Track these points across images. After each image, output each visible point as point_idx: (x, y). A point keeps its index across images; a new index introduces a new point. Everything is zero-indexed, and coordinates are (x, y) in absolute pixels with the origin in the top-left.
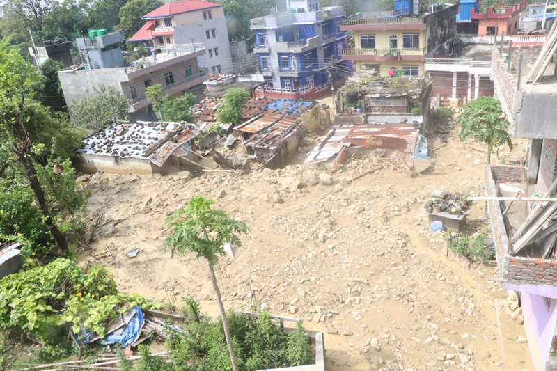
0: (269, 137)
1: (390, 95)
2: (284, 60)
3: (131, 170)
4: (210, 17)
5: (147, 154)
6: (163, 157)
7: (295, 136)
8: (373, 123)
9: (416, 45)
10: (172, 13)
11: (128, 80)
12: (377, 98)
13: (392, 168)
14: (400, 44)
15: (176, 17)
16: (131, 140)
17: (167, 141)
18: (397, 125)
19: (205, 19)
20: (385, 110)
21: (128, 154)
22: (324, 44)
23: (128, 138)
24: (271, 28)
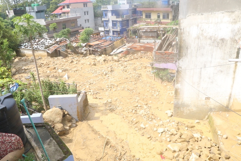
0: (99, 47)
1: (149, 31)
2: (114, 24)
3: (39, 55)
4: (86, 6)
5: (46, 48)
6: (52, 50)
8: (142, 42)
9: (168, 18)
10: (70, 3)
11: (45, 25)
12: (144, 32)
13: (146, 58)
14: (161, 17)
16: (41, 44)
17: (55, 44)
18: (152, 43)
19: (84, 6)
20: (148, 37)
21: (38, 49)
22: (132, 18)
23: (40, 43)
24: (110, 10)
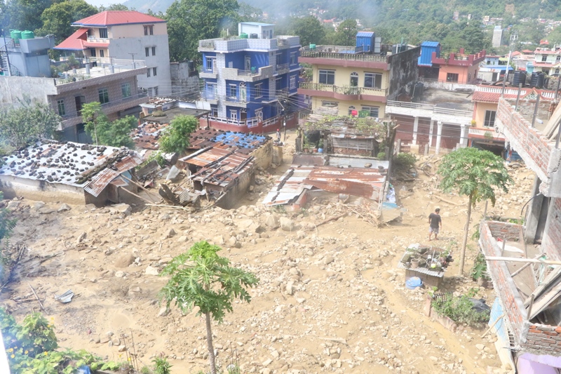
0: (219, 173)
1: (355, 137)
3: (59, 198)
4: (151, 33)
5: (81, 181)
6: (100, 186)
7: (248, 174)
8: (335, 165)
9: (378, 85)
10: (109, 24)
11: (56, 94)
12: (342, 139)
13: (357, 216)
14: (361, 83)
15: (113, 27)
16: (60, 163)
17: (105, 167)
18: (360, 169)
19: (146, 34)
20: (349, 152)
21: (56, 180)
22: (277, 75)
23: (57, 161)
24: (221, 52)
